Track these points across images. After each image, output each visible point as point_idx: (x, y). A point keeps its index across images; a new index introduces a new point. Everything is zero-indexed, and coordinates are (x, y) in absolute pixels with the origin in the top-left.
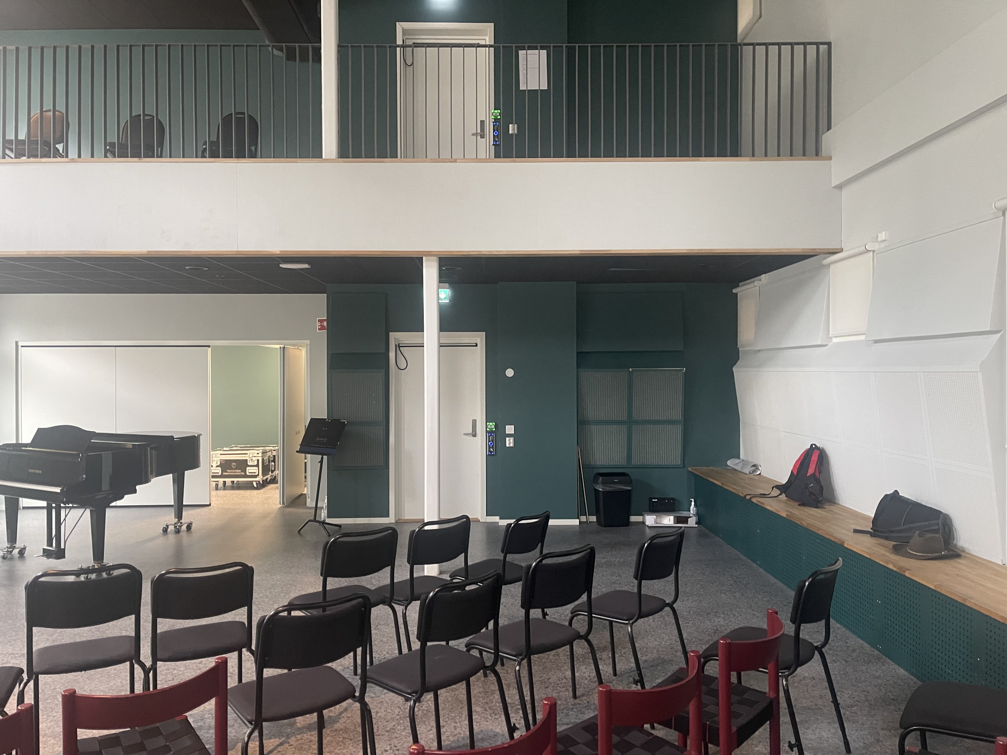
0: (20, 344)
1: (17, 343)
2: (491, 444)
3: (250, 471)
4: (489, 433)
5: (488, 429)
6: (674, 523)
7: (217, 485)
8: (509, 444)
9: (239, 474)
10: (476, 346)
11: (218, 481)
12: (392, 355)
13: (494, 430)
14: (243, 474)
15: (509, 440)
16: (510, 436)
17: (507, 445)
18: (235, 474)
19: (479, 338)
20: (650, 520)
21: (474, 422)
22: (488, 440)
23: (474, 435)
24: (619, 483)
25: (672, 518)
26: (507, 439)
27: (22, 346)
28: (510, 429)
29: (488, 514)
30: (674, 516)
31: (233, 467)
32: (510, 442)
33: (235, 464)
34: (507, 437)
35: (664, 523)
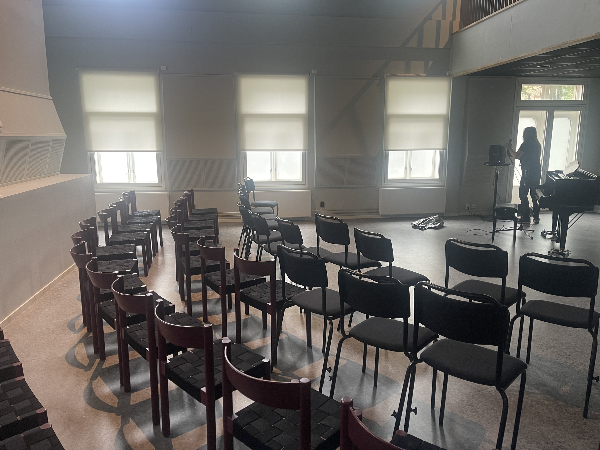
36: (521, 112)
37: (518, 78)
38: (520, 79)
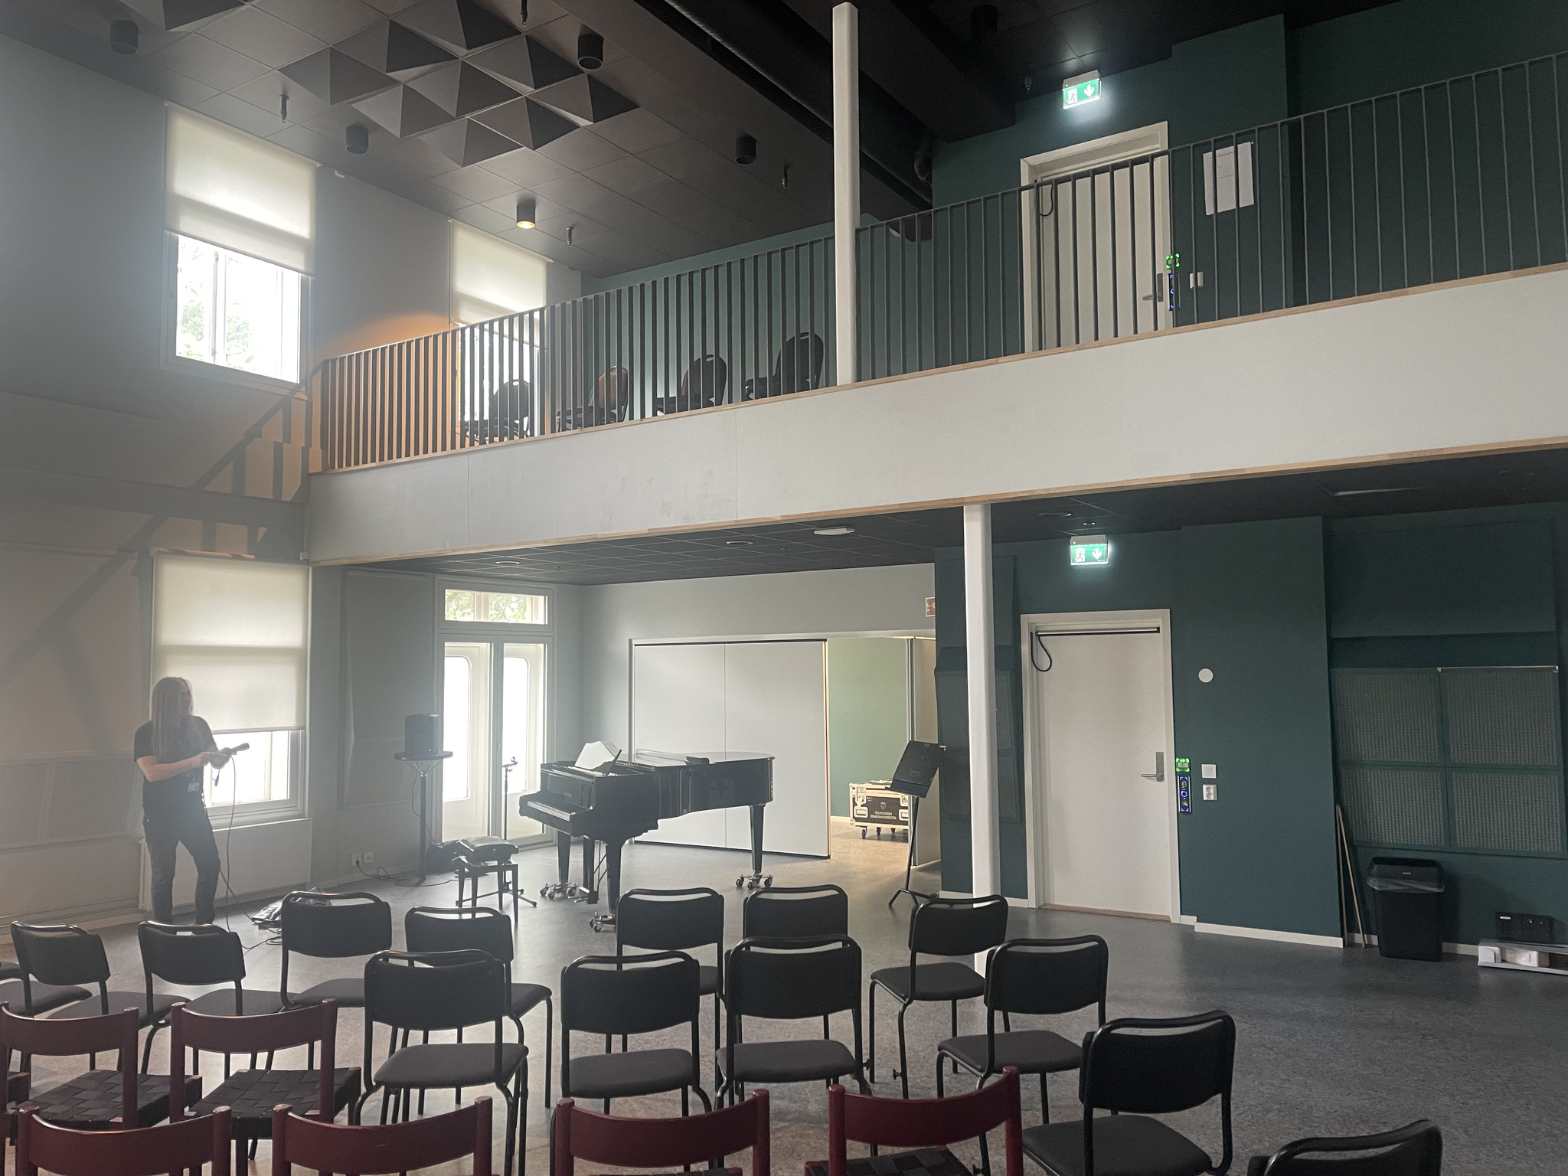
0: (634, 642)
1: (630, 641)
2: (1184, 794)
3: (904, 815)
4: (1181, 775)
5: (1178, 770)
6: (1540, 965)
7: (864, 832)
8: (1208, 795)
9: (889, 818)
10: (1158, 631)
11: (866, 827)
12: (1025, 648)
13: (1188, 770)
14: (895, 818)
15: (1208, 789)
16: (1209, 781)
17: (1205, 798)
18: (885, 817)
19: (1160, 618)
20: (1486, 954)
21: (1160, 757)
22: (1180, 787)
23: (1161, 778)
24: (1412, 879)
25: (1534, 954)
26: (1205, 787)
27: (636, 645)
28: (1209, 771)
29: (1184, 909)
30: (1540, 953)
31: (882, 807)
32: (1209, 793)
33: (884, 803)
34: (1205, 784)
35: (1522, 963)
36: (447, 644)
37: (438, 577)
38: (442, 578)
